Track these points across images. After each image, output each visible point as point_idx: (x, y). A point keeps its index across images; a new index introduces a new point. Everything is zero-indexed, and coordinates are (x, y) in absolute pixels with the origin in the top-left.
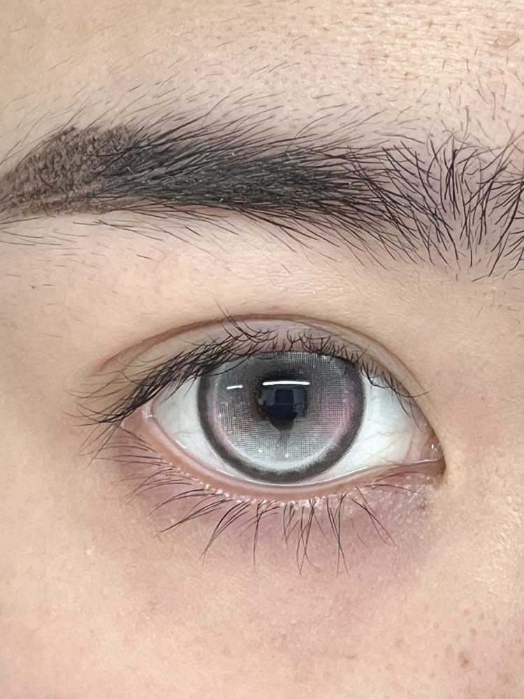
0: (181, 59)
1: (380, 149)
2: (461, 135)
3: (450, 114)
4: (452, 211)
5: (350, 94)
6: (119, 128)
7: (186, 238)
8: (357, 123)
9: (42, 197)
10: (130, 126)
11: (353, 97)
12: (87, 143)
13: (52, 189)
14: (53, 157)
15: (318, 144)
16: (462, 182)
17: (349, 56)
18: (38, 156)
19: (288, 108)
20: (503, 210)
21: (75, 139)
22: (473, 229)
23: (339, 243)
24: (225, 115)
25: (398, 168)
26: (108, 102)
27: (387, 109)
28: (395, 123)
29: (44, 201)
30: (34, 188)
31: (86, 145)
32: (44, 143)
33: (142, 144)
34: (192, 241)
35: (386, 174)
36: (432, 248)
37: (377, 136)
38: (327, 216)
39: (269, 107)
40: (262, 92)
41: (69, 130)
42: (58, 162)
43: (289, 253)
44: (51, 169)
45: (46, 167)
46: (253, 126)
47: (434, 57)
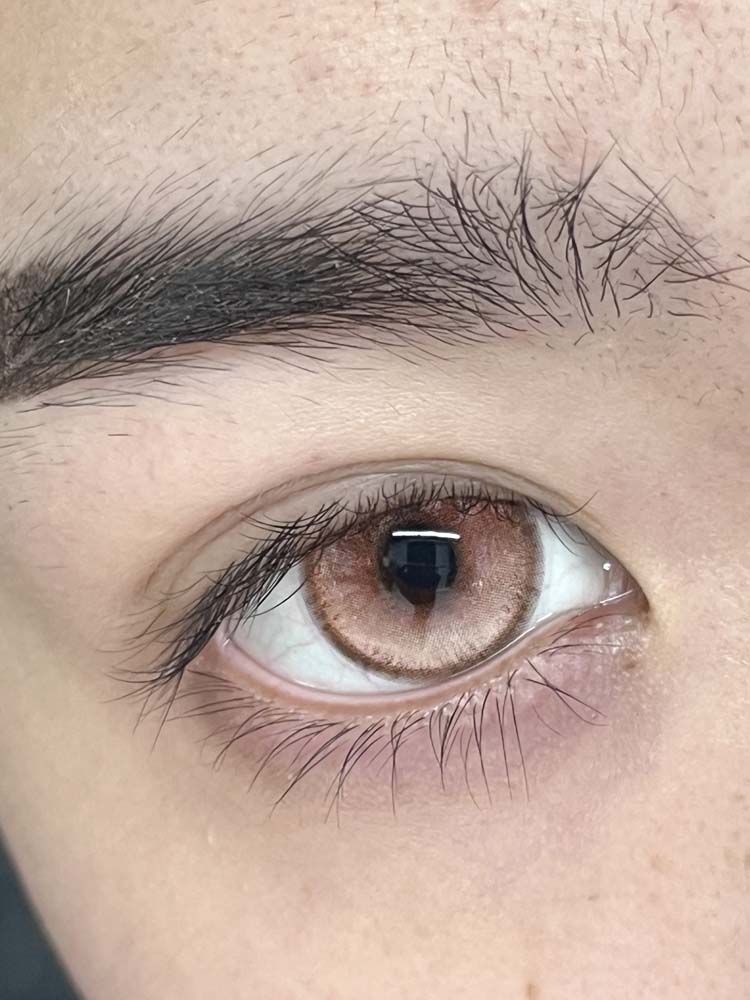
0: (73, 149)
4: (494, 262)
5: (300, 137)
7: (163, 394)
11: (304, 141)
19: (226, 180)
25: (386, 227)
27: (353, 146)
28: (371, 161)
34: (171, 397)
36: (490, 319)
39: (202, 185)
40: (187, 167)
46: (189, 217)
47: (398, 50)
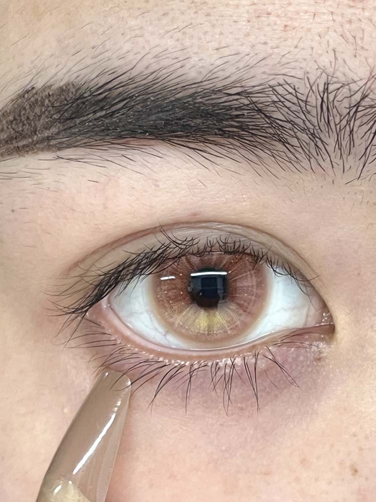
0: (111, 27)
1: (267, 86)
2: (330, 70)
3: (321, 55)
4: (327, 130)
5: (242, 45)
6: (67, 85)
7: (124, 164)
8: (249, 67)
9: (14, 142)
10: (75, 82)
11: (244, 47)
12: (44, 98)
13: (20, 136)
14: (20, 111)
15: (220, 85)
16: (334, 108)
17: (240, 16)
18: (8, 111)
19: (195, 59)
20: (366, 128)
21: (35, 96)
22: (344, 143)
23: (240, 160)
24: (147, 68)
25: (282, 100)
26: (58, 66)
27: (271, 55)
28: (278, 65)
29: (16, 145)
30: (8, 136)
31: (43, 99)
32: (13, 100)
33: (86, 95)
34: (128, 166)
35: (273, 105)
36: (312, 160)
37: (265, 76)
38: (230, 140)
39: (180, 59)
40: (175, 48)
41: (30, 89)
42: (24, 114)
43: (203, 170)
44: (19, 121)
45: (15, 119)
46: (168, 74)
47: (306, 12)
